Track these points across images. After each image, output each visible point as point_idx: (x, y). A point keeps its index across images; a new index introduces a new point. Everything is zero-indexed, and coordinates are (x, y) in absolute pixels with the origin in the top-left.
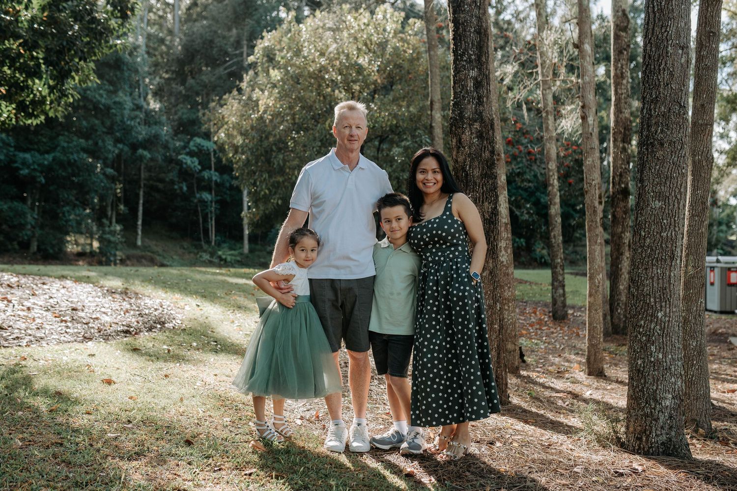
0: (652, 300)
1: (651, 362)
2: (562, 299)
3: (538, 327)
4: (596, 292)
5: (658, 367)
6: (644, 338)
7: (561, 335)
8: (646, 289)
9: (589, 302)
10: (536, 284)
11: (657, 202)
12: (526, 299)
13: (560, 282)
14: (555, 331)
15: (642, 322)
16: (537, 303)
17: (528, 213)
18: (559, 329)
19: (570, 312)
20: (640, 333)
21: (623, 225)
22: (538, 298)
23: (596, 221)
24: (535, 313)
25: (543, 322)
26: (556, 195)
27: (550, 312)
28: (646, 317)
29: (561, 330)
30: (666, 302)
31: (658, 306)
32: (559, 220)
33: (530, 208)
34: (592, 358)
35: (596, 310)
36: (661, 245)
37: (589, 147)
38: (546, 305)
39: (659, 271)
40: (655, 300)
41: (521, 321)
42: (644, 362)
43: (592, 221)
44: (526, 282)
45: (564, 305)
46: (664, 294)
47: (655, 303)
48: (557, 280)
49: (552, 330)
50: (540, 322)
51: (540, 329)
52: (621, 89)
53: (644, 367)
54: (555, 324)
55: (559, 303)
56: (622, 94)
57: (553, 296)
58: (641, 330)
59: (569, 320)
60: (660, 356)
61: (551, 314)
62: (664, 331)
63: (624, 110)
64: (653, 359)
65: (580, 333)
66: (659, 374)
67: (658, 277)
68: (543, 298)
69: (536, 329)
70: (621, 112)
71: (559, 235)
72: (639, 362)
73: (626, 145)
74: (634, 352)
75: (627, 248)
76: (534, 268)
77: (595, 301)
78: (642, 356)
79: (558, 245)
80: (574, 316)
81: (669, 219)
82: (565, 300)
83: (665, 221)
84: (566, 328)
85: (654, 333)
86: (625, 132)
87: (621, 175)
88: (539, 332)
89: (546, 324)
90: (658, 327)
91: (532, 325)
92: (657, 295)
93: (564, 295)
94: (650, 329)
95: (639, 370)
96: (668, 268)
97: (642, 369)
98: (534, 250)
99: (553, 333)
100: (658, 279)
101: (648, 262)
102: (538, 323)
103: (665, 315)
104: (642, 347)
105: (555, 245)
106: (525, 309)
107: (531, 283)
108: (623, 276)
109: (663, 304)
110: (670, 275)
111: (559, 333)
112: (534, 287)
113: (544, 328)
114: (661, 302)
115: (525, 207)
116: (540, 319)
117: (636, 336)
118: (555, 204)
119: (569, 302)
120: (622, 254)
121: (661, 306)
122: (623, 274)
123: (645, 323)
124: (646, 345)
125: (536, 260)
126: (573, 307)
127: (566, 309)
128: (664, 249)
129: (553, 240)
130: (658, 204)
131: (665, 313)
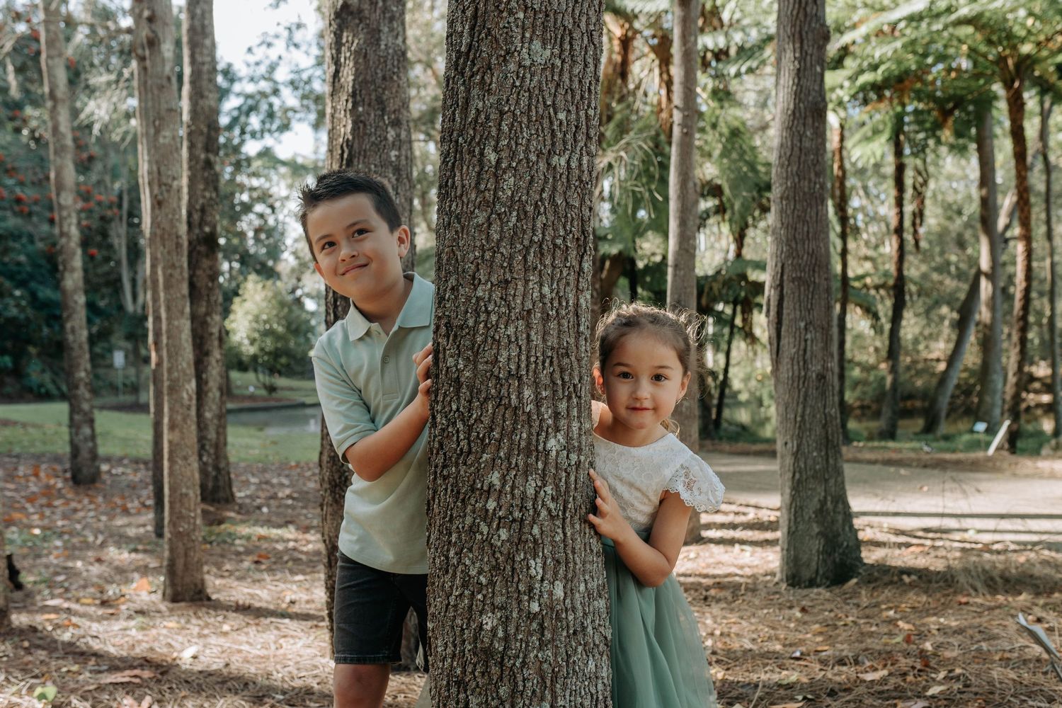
0: (527, 393)
1: (531, 617)
2: (90, 444)
3: (44, 501)
4: (184, 420)
5: (554, 632)
6: (504, 534)
7: (92, 514)
8: (505, 354)
9: (170, 442)
10: (35, 426)
11: (537, 45)
12: (17, 450)
13: (85, 414)
14: (79, 506)
15: (495, 478)
16: (39, 457)
17: (18, 305)
18: (86, 501)
19: (105, 467)
20: (485, 516)
21: (208, 301)
22: (39, 448)
23: (181, 267)
24: (36, 475)
25: (54, 492)
26: (74, 254)
27: (65, 471)
28: (508, 458)
29: (91, 502)
30: (569, 398)
31: (547, 413)
32: (81, 299)
33: (22, 297)
34: (180, 563)
35: (185, 458)
36: (552, 198)
37: (164, 106)
38: (57, 459)
39: (546, 290)
40: (537, 394)
41: (9, 494)
42: (505, 621)
43: (173, 266)
44: (15, 423)
45: (94, 456)
46: (562, 371)
47: (538, 406)
48: (80, 411)
49: (74, 505)
50: (48, 492)
51: (49, 505)
52: (201, 53)
53: (506, 639)
54: (77, 494)
55: (84, 454)
56: (203, 64)
57: (72, 443)
58: (491, 505)
59: (104, 482)
60: (559, 592)
61: (68, 475)
62: (566, 503)
63: (206, 93)
64: (535, 607)
65: (129, 505)
66: (556, 655)
67: (544, 311)
68: (49, 448)
69: (42, 506)
70: (202, 96)
71: (81, 328)
72: (489, 621)
73: (212, 157)
74: (465, 585)
75: (216, 343)
76: (28, 402)
77: (183, 439)
78: (499, 600)
79: (81, 347)
80: (112, 475)
81: (573, 109)
82: (95, 446)
83: (562, 116)
84: (100, 499)
85: (537, 513)
86: (209, 133)
87: (203, 210)
88: (47, 512)
89: (60, 494)
90: (549, 489)
91: (31, 499)
92: (544, 377)
93: (93, 437)
94: (524, 497)
95: (488, 652)
96: (572, 278)
97: (499, 646)
98: (28, 375)
99: (75, 510)
100: (546, 318)
101: (511, 257)
102: (44, 495)
103: (568, 448)
104: (496, 567)
105: (75, 346)
106: (16, 469)
107: (24, 425)
108: (210, 395)
109: (563, 406)
110: (577, 305)
111: (89, 511)
112: (31, 430)
113: (56, 503)
114: (554, 398)
115: (11, 295)
116: (48, 487)
117: (473, 529)
118: (73, 270)
119: (102, 451)
120: (207, 354)
121: (556, 415)
122: (210, 390)
123: (503, 479)
124: (510, 558)
125: (30, 390)
126: (108, 459)
127: (97, 463)
128: (561, 210)
129: (71, 338)
130: (541, 53)
131: (568, 438)
